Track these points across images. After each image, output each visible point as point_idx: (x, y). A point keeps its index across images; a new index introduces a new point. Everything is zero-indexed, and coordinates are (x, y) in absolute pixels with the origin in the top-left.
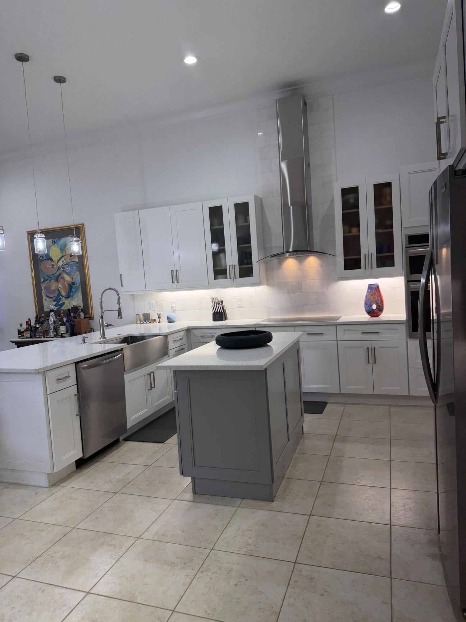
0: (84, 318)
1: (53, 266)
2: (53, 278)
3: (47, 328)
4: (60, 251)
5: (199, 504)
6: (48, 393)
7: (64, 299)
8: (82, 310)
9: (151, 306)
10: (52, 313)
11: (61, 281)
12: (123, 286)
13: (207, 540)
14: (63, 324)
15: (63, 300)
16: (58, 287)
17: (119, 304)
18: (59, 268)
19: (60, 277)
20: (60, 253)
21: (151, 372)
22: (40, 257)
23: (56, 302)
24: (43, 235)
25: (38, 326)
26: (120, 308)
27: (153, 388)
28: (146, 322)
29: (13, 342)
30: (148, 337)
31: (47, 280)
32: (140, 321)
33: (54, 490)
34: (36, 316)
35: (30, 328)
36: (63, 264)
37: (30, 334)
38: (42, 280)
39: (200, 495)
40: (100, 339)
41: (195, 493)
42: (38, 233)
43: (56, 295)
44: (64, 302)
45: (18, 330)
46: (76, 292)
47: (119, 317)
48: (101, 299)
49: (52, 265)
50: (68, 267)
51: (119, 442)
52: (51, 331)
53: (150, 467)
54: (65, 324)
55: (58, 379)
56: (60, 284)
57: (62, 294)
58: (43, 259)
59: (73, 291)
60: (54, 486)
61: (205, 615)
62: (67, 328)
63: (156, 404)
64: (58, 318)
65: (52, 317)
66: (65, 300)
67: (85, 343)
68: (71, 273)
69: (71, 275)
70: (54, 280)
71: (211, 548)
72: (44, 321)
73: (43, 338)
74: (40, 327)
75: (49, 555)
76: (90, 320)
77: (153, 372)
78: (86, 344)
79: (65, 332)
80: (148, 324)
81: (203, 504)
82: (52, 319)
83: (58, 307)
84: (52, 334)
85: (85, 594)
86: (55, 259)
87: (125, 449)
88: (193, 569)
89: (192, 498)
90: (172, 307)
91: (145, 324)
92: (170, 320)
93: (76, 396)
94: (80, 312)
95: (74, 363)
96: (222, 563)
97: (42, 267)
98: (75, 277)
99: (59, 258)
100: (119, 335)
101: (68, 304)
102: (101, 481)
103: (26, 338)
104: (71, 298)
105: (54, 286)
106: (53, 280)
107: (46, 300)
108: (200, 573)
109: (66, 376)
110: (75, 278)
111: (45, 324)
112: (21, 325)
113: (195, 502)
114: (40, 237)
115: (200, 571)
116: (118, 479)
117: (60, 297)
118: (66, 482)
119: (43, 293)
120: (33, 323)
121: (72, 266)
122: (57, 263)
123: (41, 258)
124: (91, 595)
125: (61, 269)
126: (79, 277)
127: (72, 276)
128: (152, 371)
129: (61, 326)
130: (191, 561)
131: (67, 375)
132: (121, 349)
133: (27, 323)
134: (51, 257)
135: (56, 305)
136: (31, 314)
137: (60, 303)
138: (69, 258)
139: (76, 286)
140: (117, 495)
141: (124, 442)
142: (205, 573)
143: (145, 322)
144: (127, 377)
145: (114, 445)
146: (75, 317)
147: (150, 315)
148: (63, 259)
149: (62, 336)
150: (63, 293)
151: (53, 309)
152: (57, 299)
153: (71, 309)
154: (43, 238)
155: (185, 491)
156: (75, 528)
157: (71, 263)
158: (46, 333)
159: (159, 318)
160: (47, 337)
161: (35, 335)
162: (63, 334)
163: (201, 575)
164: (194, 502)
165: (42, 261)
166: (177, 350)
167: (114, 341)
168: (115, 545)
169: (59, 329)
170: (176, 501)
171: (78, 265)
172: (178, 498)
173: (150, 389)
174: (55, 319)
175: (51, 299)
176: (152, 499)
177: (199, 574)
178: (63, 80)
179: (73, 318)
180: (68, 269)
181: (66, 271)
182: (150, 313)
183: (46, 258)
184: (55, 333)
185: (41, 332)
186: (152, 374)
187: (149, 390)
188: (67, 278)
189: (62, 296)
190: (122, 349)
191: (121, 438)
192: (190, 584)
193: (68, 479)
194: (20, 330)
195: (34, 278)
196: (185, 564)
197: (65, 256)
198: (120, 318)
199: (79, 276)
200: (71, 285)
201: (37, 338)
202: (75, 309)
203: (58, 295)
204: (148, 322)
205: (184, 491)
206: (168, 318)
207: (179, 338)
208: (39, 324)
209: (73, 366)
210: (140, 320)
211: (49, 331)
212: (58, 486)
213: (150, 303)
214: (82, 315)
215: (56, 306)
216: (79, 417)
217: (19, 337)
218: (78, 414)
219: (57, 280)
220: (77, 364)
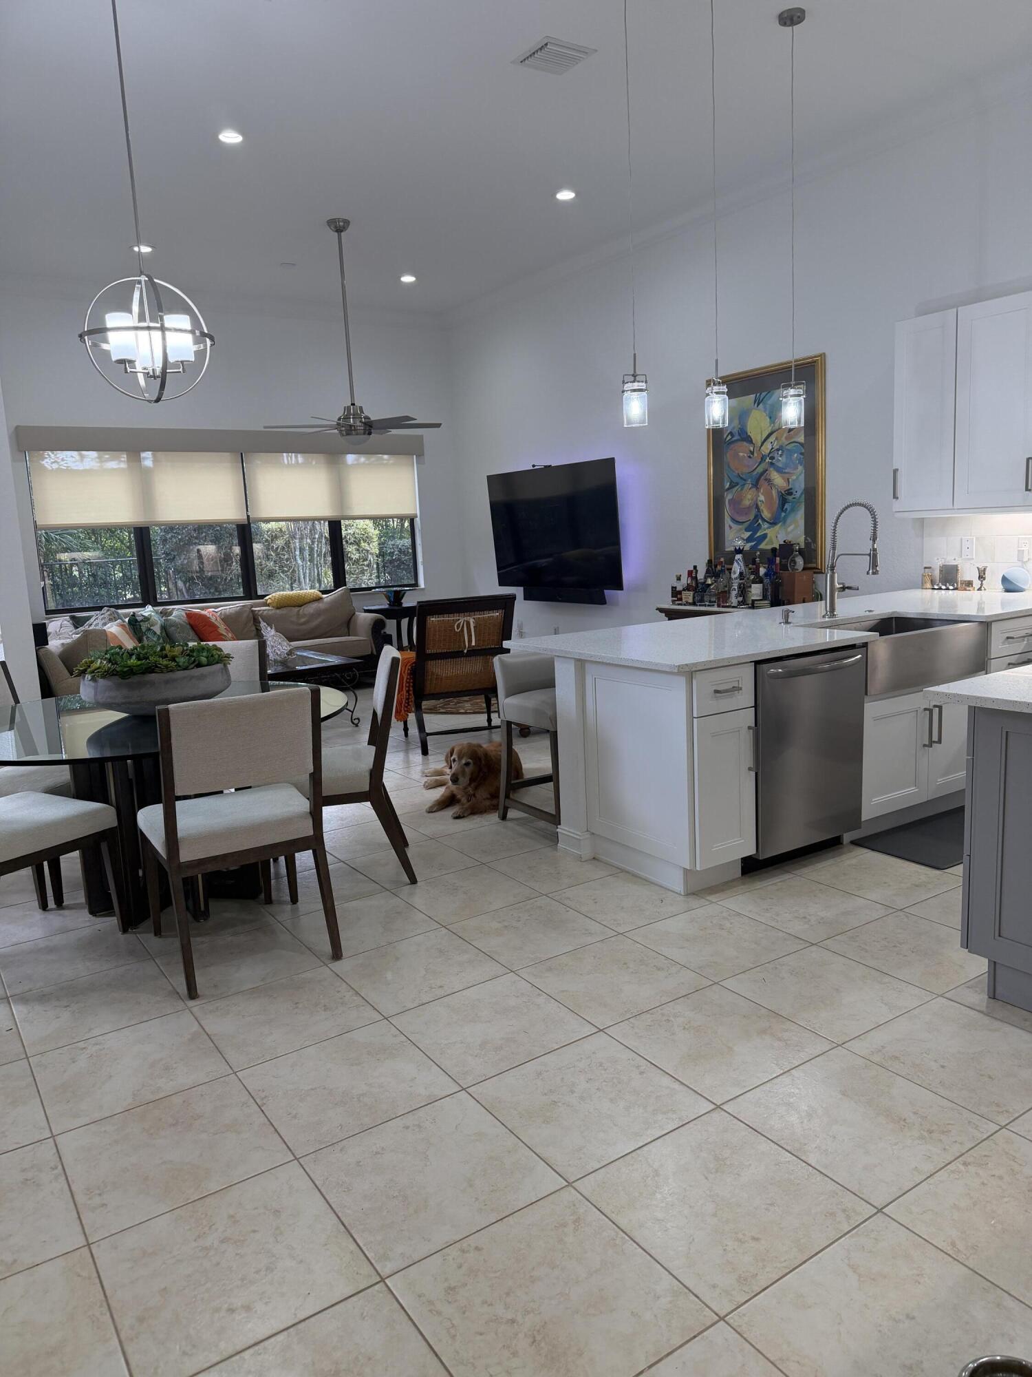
0: (804, 569)
1: (752, 453)
2: (749, 481)
3: (726, 586)
4: (768, 419)
5: (997, 1024)
6: (695, 715)
7: (766, 525)
8: (801, 552)
9: (964, 548)
10: (738, 557)
11: (764, 485)
12: (897, 498)
13: (998, 1105)
14: (759, 580)
15: (765, 529)
16: (757, 499)
17: (874, 539)
18: (763, 459)
19: (763, 477)
20: (769, 425)
21: (935, 706)
22: (727, 436)
23: (751, 533)
24: (724, 388)
25: (709, 581)
26: (875, 550)
27: (935, 742)
28: (946, 586)
29: (661, 610)
30: (939, 622)
31: (737, 484)
32: (933, 583)
33: (694, 902)
34: (708, 561)
35: (694, 585)
36: (772, 448)
37: (694, 598)
38: (727, 485)
39: (1005, 1004)
40: (824, 617)
41: (993, 996)
42: (714, 384)
43: (752, 517)
44: (765, 532)
45: (673, 587)
46: (793, 510)
47: (871, 571)
48: (835, 527)
49: (751, 451)
50: (781, 456)
51: (842, 844)
52: (734, 593)
53: (899, 913)
54: (761, 581)
55: (717, 692)
56: (762, 494)
57: (764, 516)
58: (734, 439)
59: (786, 509)
60: (695, 896)
61: (949, 1248)
62: (765, 590)
63: (940, 780)
64: (750, 566)
65: (738, 564)
66: (769, 528)
67: (787, 622)
68: (785, 469)
69: (785, 473)
70: (750, 486)
71: (1003, 1124)
72: (722, 571)
73: (716, 606)
74: (712, 584)
75: (663, 1015)
76: (815, 575)
77: (940, 708)
78: (788, 626)
79: (761, 598)
80: (950, 592)
81: (1006, 1025)
82: (737, 568)
83: (753, 544)
84: (734, 600)
85: (713, 1107)
86: (757, 437)
87: (854, 861)
88: (945, 1149)
89: (985, 1004)
90: (1021, 553)
91: (943, 592)
92: (1009, 586)
93: (751, 731)
94: (797, 556)
95: (751, 662)
96: (1021, 1165)
97: (728, 457)
98: (794, 477)
99: (764, 436)
100: (870, 611)
101: (775, 537)
102: (786, 913)
103: (685, 605)
104: (780, 524)
105: (748, 498)
106: (748, 486)
107: (731, 527)
108: (960, 1163)
109: (734, 687)
110: (794, 480)
111: (722, 578)
112: (679, 579)
113: (988, 1016)
114: (717, 393)
115: (961, 1158)
116: (823, 918)
117: (760, 521)
118: (718, 895)
119: (726, 513)
120: (701, 576)
121: (791, 452)
122: (762, 446)
123: (730, 437)
124: (723, 1113)
125: (768, 460)
126: (802, 478)
127: (787, 476)
128: (938, 704)
129: (753, 585)
130: (946, 1132)
131: (737, 685)
132: (863, 643)
133: (690, 573)
134: (749, 434)
135: (748, 540)
136: (699, 556)
137: (758, 534)
138: (785, 435)
139: (794, 498)
140: (814, 948)
141: (852, 847)
142: (972, 1169)
143: (944, 587)
144: (872, 709)
145: (828, 846)
146: (784, 568)
147: (957, 570)
148: (772, 439)
149: (753, 606)
150: (766, 514)
151: (741, 548)
152: (753, 527)
153: (778, 548)
154: (723, 393)
155: (970, 985)
156: (717, 983)
157: (788, 447)
158: (722, 599)
159: (982, 577)
160: (725, 604)
161: (702, 600)
162: (756, 602)
163: (962, 1167)
164: (985, 1014)
165: (731, 443)
166: (1013, 662)
167: (854, 625)
168: (789, 1042)
169: (749, 590)
170: (941, 998)
171: (803, 451)
172: (946, 995)
173: (927, 743)
174: (743, 568)
175: (740, 527)
176: (887, 979)
177: (958, 1164)
178: (799, 17)
179: (779, 567)
180: (781, 460)
181: (777, 464)
182: (959, 566)
183: (739, 438)
184: (741, 599)
185: (715, 595)
186: (936, 711)
187: (925, 745)
188: (778, 479)
189: (764, 520)
190: (865, 645)
191: (847, 838)
192: (931, 1175)
193: (723, 891)
194: (676, 588)
195: (712, 482)
196: (931, 1132)
197: (777, 430)
198: (873, 573)
199: (803, 476)
200: (785, 497)
201: (705, 605)
202: (787, 549)
203: (754, 519)
204: (951, 587)
205: (966, 985)
206: (1005, 580)
207: (1023, 633)
208: (711, 577)
209: (750, 669)
210: (932, 581)
211: (729, 593)
212: (703, 898)
213: (961, 539)
214: (800, 562)
215: (747, 542)
216: (753, 774)
217: (673, 602)
218: (752, 766)
219: (756, 485)
220: (758, 665)
